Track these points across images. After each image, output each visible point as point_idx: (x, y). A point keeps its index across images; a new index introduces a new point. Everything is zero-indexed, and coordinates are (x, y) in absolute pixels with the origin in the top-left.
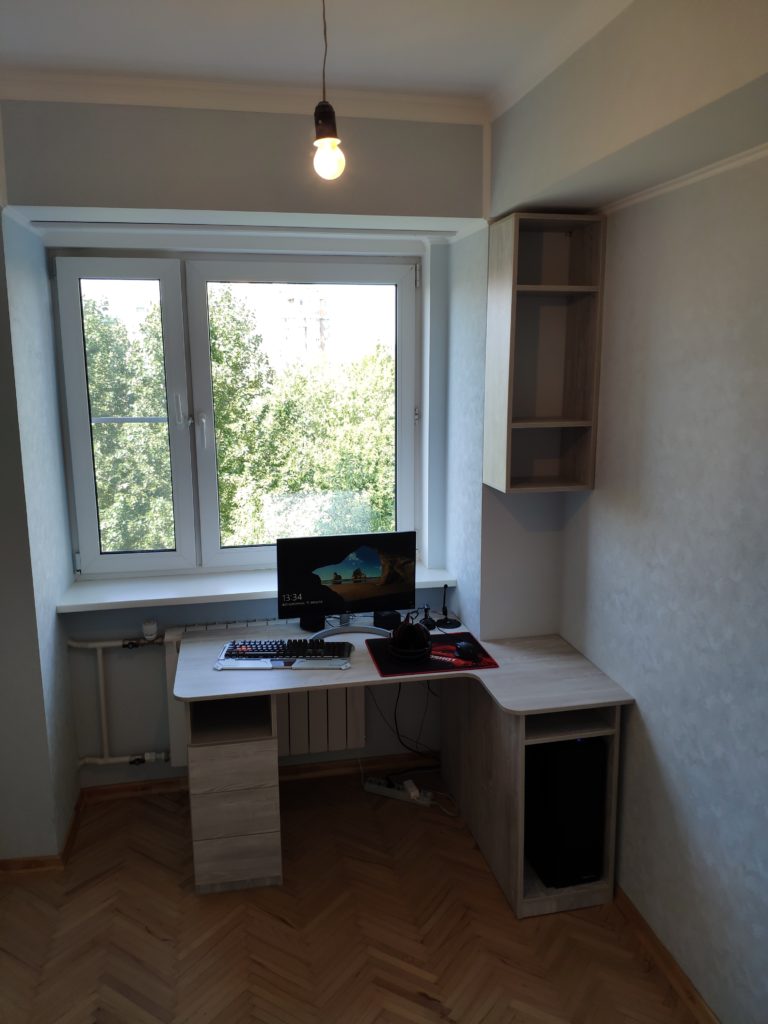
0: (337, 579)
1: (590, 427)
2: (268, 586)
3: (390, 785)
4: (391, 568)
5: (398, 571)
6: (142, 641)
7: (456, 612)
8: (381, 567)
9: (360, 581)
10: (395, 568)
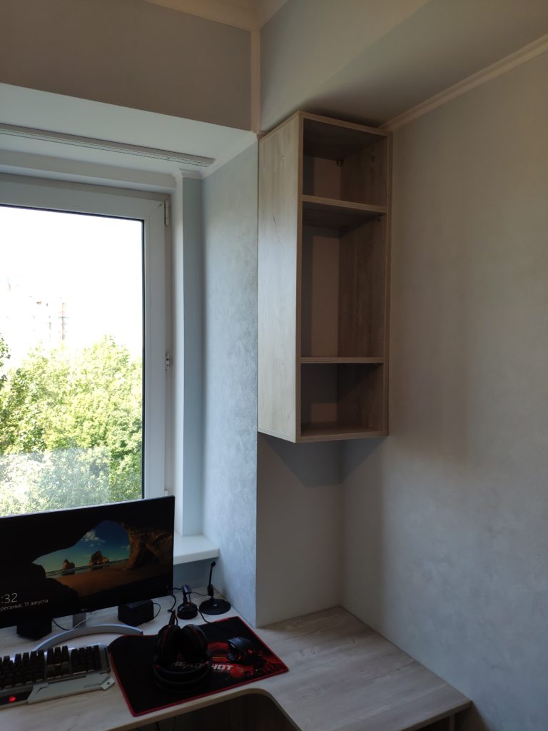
0: (69, 568)
1: (381, 364)
4: (142, 545)
5: (151, 549)
8: (129, 547)
9: (101, 567)
10: (147, 545)
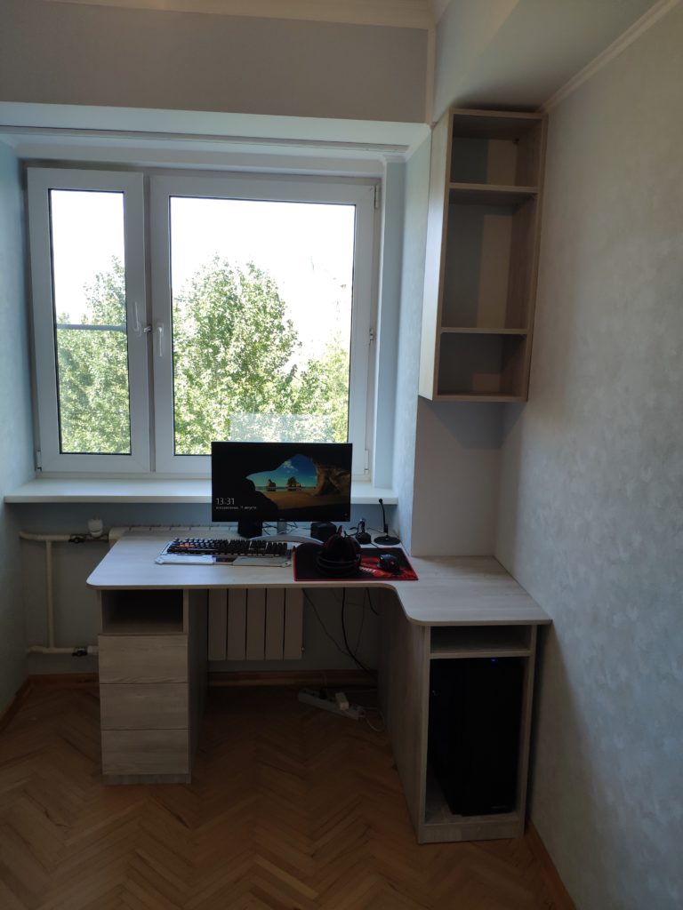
0: (272, 486)
2: (203, 492)
3: (323, 696)
4: (327, 478)
5: (334, 482)
6: (89, 537)
7: (397, 531)
8: (316, 477)
9: (295, 490)
10: (330, 479)
